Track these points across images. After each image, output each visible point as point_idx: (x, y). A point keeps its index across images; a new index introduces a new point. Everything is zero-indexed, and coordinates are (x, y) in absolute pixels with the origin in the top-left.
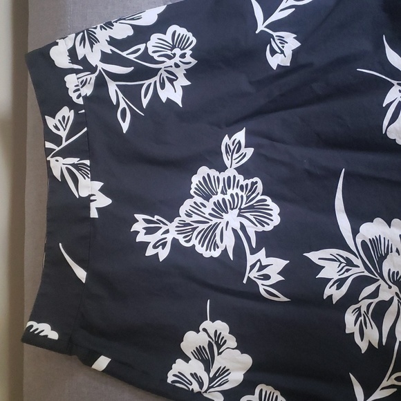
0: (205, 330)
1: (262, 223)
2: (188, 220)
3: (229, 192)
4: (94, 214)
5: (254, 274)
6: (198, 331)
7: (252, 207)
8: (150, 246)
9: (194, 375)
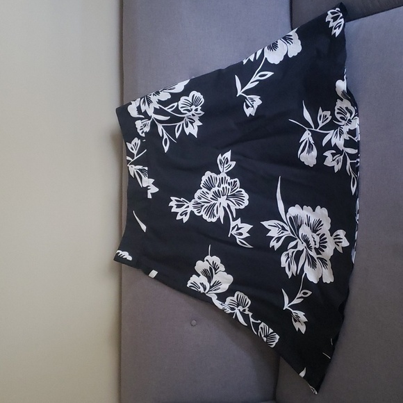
0: (207, 260)
1: (239, 204)
2: (199, 201)
3: (222, 186)
4: (150, 196)
5: (234, 232)
6: (204, 261)
7: (234, 195)
8: (179, 214)
9: (202, 284)
